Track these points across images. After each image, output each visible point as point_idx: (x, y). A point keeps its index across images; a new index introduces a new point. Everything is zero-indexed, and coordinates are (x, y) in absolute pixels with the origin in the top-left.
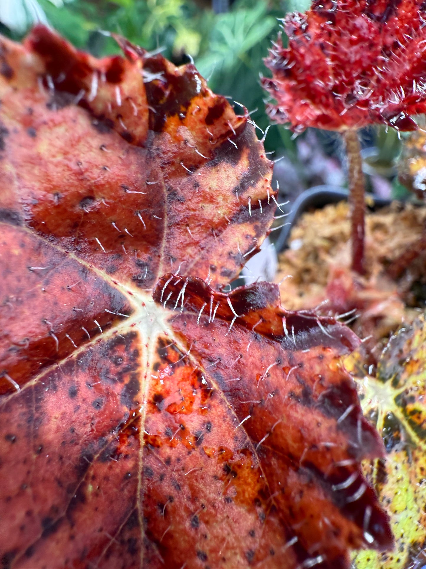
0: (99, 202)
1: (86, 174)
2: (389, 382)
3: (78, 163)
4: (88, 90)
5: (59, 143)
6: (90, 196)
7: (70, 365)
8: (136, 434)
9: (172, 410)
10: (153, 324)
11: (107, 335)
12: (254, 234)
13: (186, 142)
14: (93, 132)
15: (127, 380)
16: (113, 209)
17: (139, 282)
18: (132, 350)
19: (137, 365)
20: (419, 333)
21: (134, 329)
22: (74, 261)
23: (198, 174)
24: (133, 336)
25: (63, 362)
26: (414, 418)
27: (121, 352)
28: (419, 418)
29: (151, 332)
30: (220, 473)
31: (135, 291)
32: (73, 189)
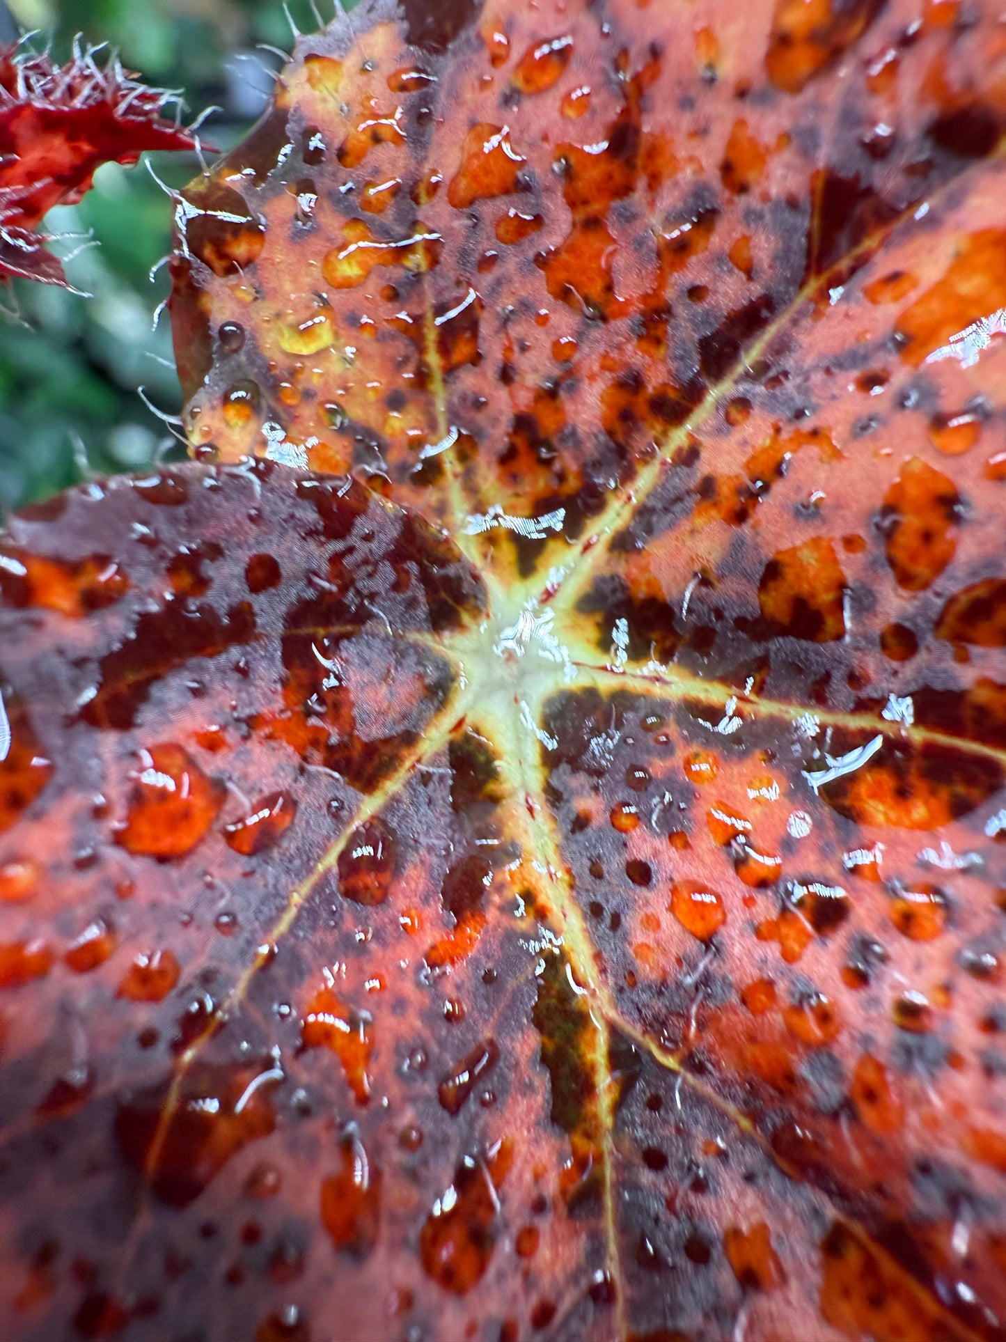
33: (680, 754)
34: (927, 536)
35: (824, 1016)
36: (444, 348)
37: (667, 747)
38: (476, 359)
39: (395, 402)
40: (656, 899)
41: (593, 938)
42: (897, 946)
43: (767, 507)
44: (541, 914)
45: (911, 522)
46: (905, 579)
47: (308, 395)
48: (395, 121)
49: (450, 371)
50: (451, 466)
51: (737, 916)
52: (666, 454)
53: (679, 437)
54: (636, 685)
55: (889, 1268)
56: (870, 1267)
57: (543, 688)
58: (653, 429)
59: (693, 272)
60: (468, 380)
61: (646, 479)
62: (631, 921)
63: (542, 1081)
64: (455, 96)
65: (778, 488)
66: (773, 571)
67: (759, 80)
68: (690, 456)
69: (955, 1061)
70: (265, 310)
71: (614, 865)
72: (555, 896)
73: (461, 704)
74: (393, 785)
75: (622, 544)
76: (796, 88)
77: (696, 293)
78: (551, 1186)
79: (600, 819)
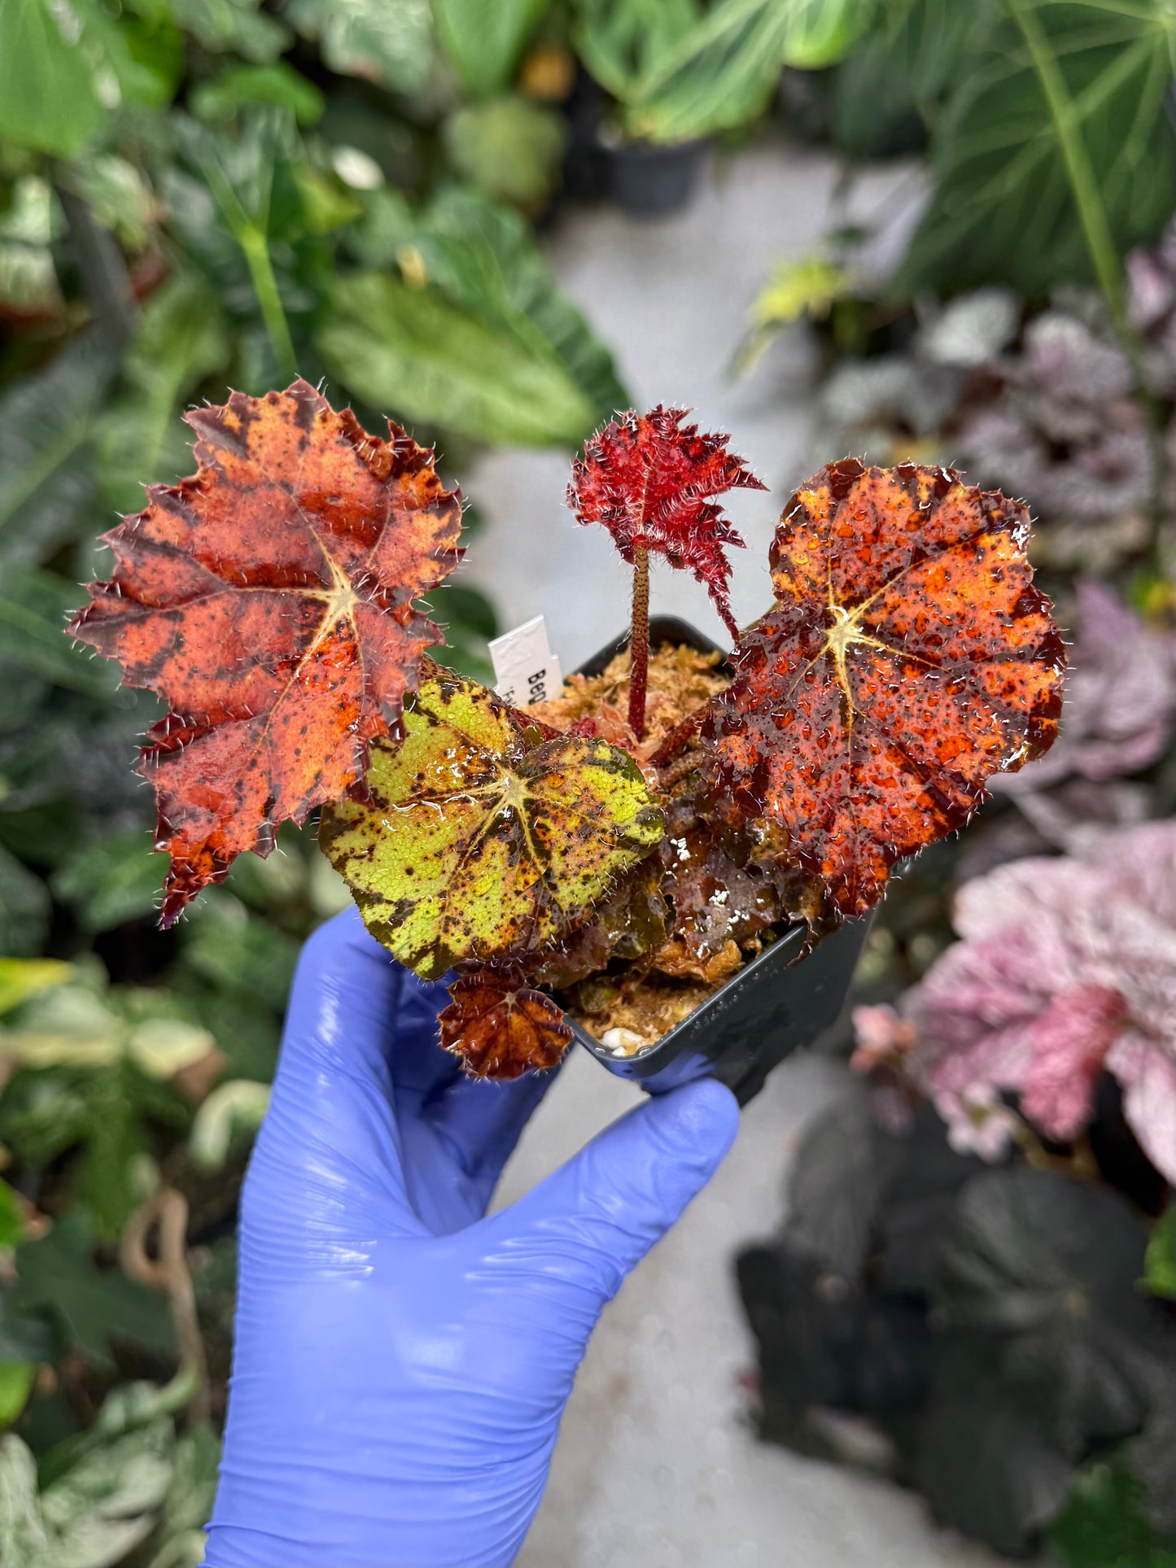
0: (341, 502)
1: (341, 484)
2: (525, 781)
3: (339, 477)
4: (360, 444)
5: (334, 462)
6: (338, 496)
7: (275, 594)
8: (294, 670)
9: (326, 663)
10: (342, 603)
11: (307, 593)
12: (438, 571)
13: (411, 491)
14: (355, 464)
15: (306, 633)
16: (348, 510)
17: (347, 570)
18: (319, 613)
19: (318, 627)
20: (573, 751)
21: (328, 600)
22: (310, 531)
23: (414, 513)
24: (324, 605)
25: (272, 590)
26: (539, 832)
27: (311, 609)
28: (544, 834)
29: (339, 609)
30: (335, 706)
31: (341, 574)
32: (330, 489)
33: (873, 658)
34: (922, 625)
35: (892, 708)
36: (832, 563)
37: (871, 657)
38: (839, 567)
39: (820, 574)
40: (865, 686)
41: (852, 692)
42: (906, 697)
43: (895, 614)
44: (842, 688)
45: (919, 622)
46: (917, 631)
47: (801, 572)
48: (826, 513)
49: (833, 569)
50: (831, 588)
51: (880, 689)
52: (878, 594)
53: (882, 591)
54: (866, 642)
55: (899, 751)
56: (896, 751)
57: (847, 640)
58: (876, 588)
59: (888, 559)
60: (837, 571)
61: (874, 598)
62: (860, 689)
63: (839, 717)
64: (842, 512)
65: (898, 610)
66: (895, 625)
67: (904, 529)
68: (883, 596)
69: (913, 716)
70: (792, 553)
71: (857, 678)
72: (845, 684)
73: (829, 644)
74: (815, 661)
75: (867, 612)
76: (911, 531)
77: (888, 563)
78: (840, 735)
79: (856, 670)
